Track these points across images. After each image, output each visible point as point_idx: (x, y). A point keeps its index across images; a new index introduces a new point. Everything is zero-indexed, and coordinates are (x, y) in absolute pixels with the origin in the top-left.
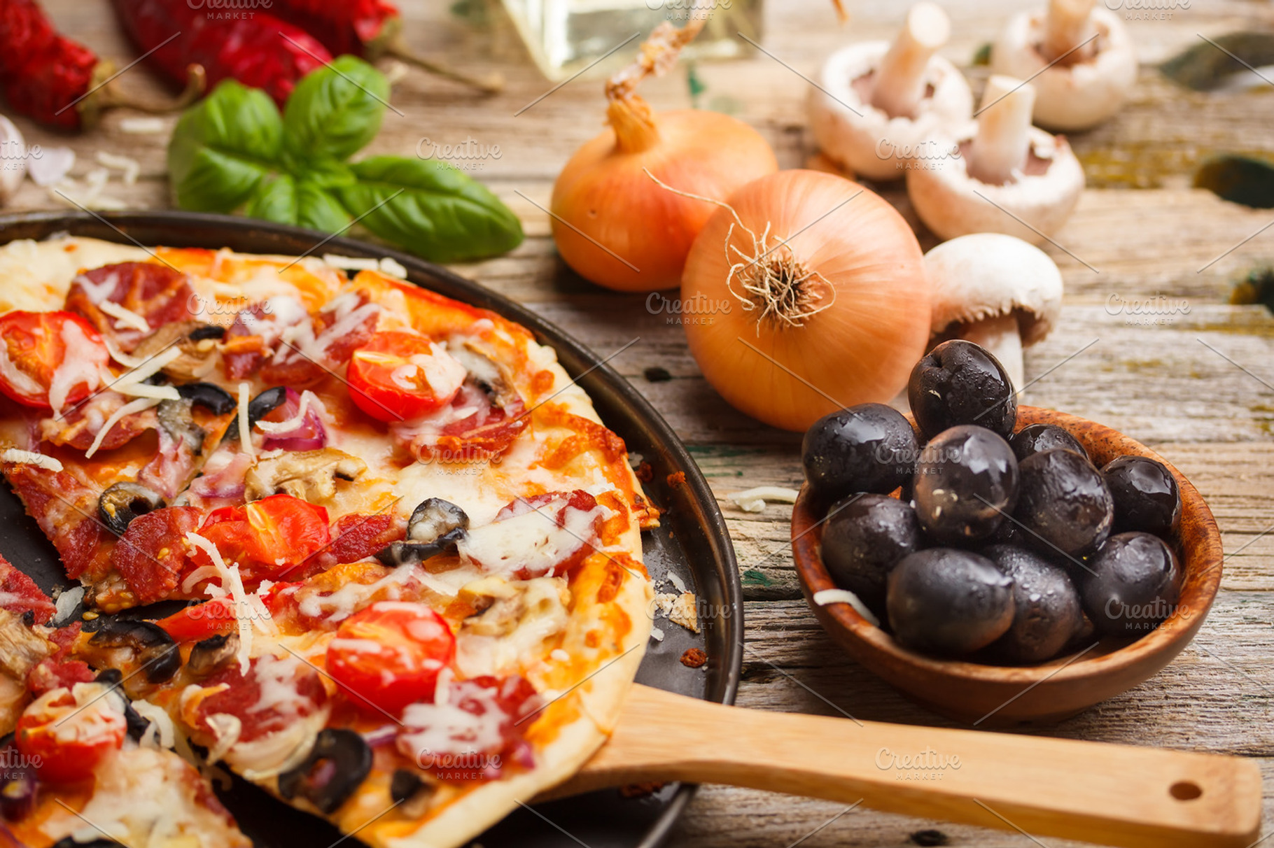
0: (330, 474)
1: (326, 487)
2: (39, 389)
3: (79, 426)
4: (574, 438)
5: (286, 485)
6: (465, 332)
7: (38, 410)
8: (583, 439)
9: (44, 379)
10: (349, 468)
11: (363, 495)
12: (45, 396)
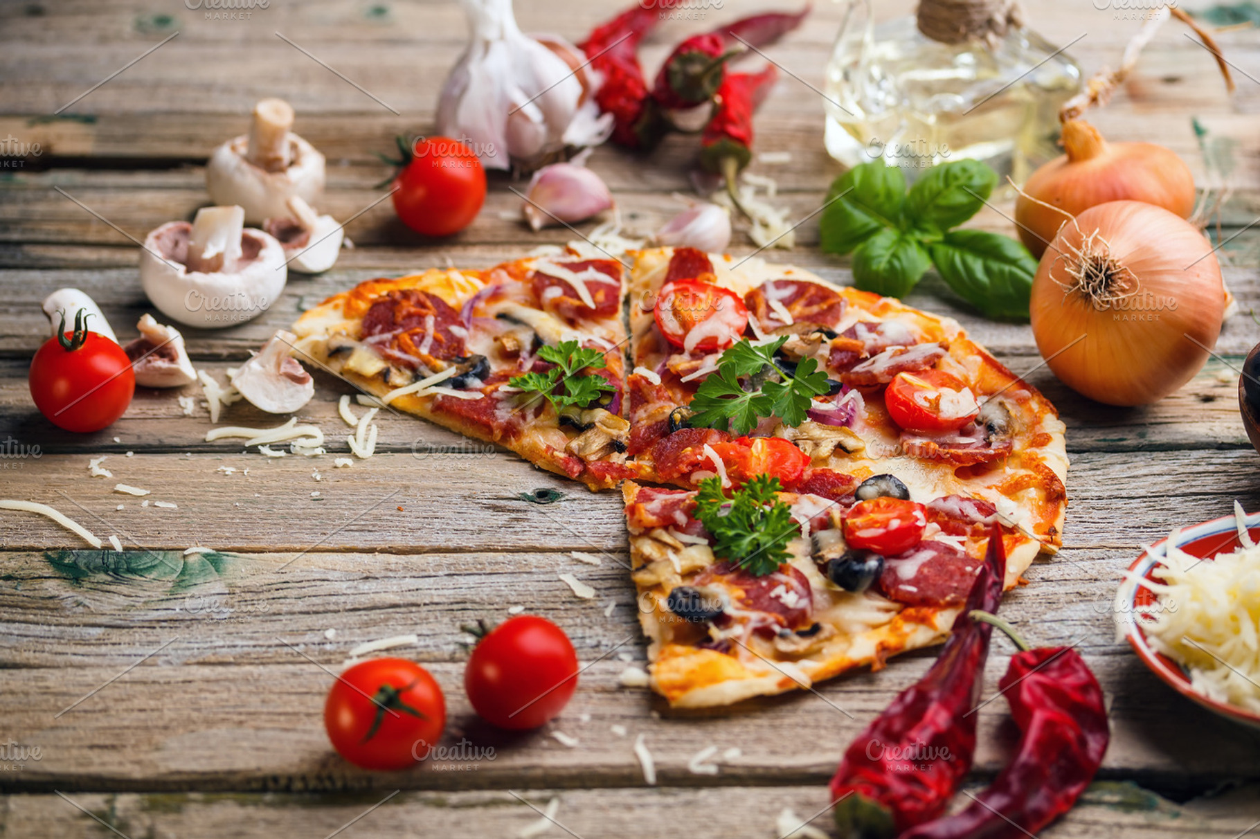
0: (835, 443)
1: (826, 449)
2: (680, 332)
3: (694, 363)
4: (1029, 476)
5: (800, 442)
6: (1006, 395)
7: (676, 347)
8: (1035, 478)
9: (686, 326)
10: (850, 443)
11: (850, 463)
12: (683, 338)
